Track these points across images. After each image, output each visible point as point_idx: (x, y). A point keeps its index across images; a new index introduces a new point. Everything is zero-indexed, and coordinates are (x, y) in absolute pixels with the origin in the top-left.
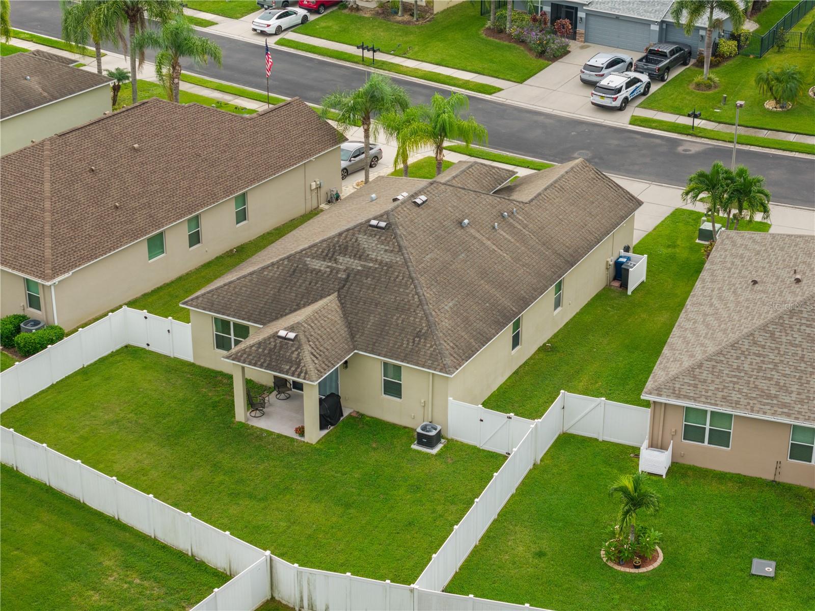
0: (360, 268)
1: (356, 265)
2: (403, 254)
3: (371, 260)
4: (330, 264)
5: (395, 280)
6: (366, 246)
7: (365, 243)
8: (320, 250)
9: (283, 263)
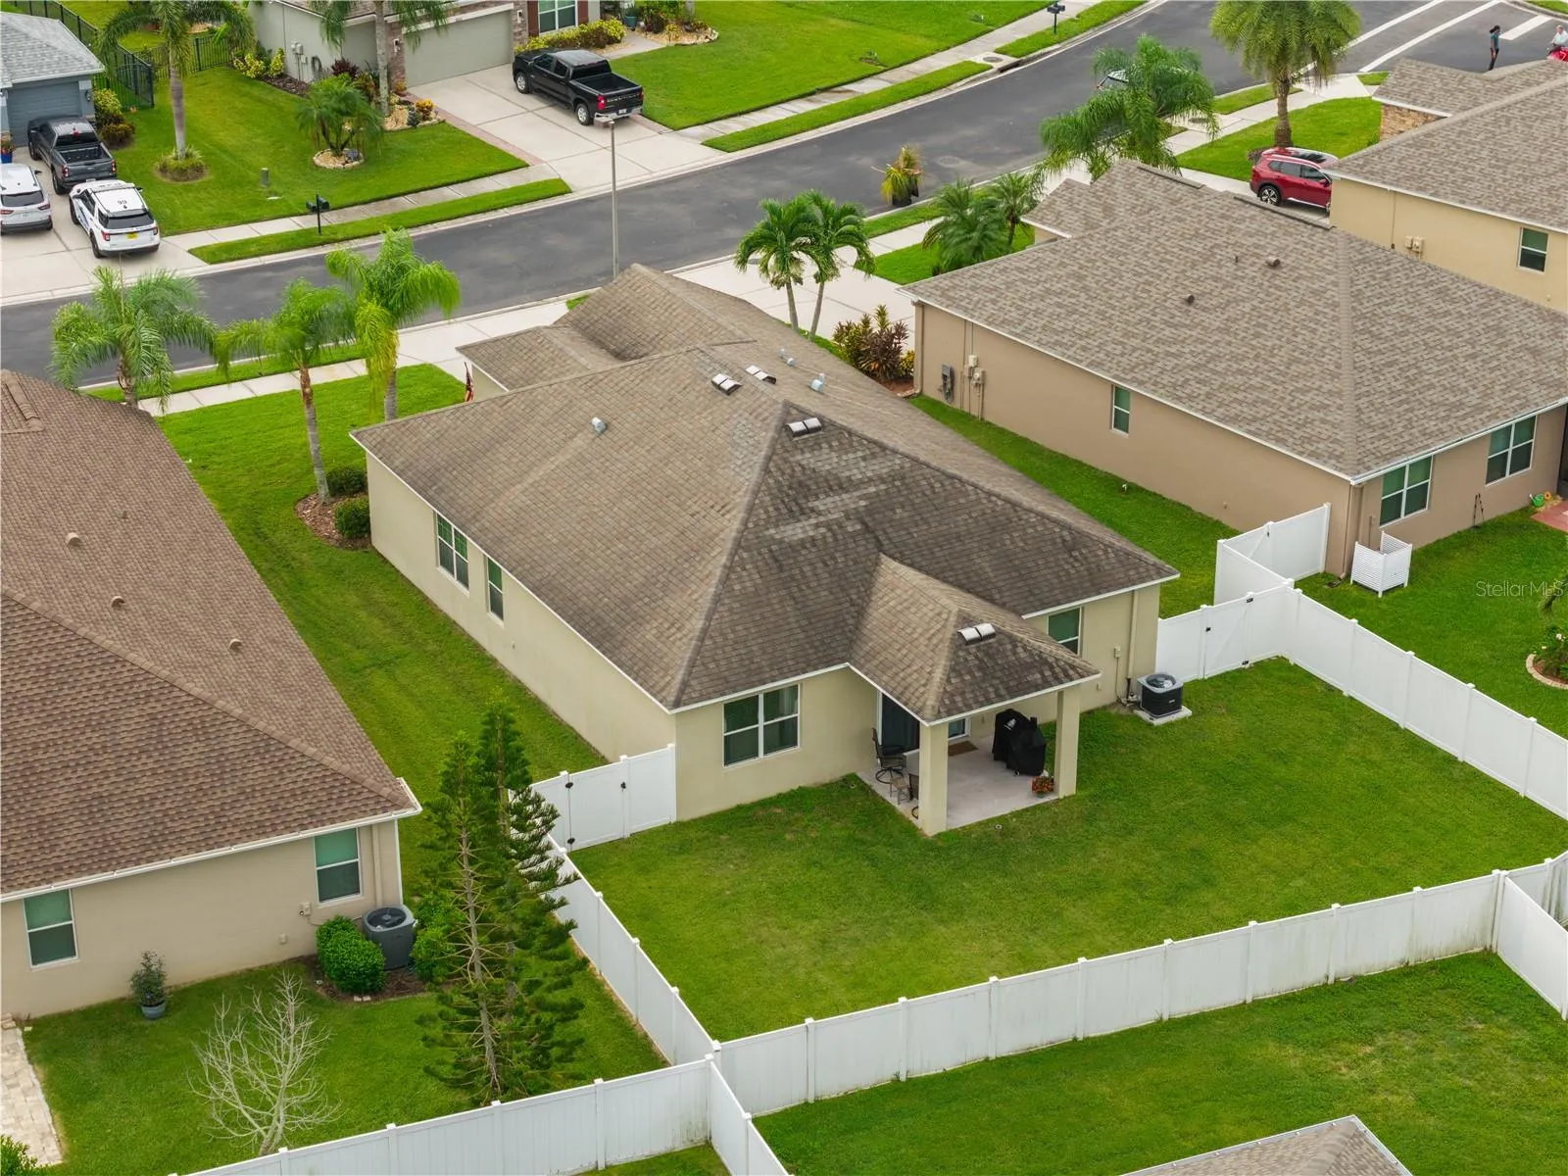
0: (863, 503)
1: (850, 500)
2: (895, 452)
3: (861, 482)
4: (813, 521)
5: (934, 493)
6: (828, 467)
7: (819, 464)
8: (771, 509)
9: (742, 558)
